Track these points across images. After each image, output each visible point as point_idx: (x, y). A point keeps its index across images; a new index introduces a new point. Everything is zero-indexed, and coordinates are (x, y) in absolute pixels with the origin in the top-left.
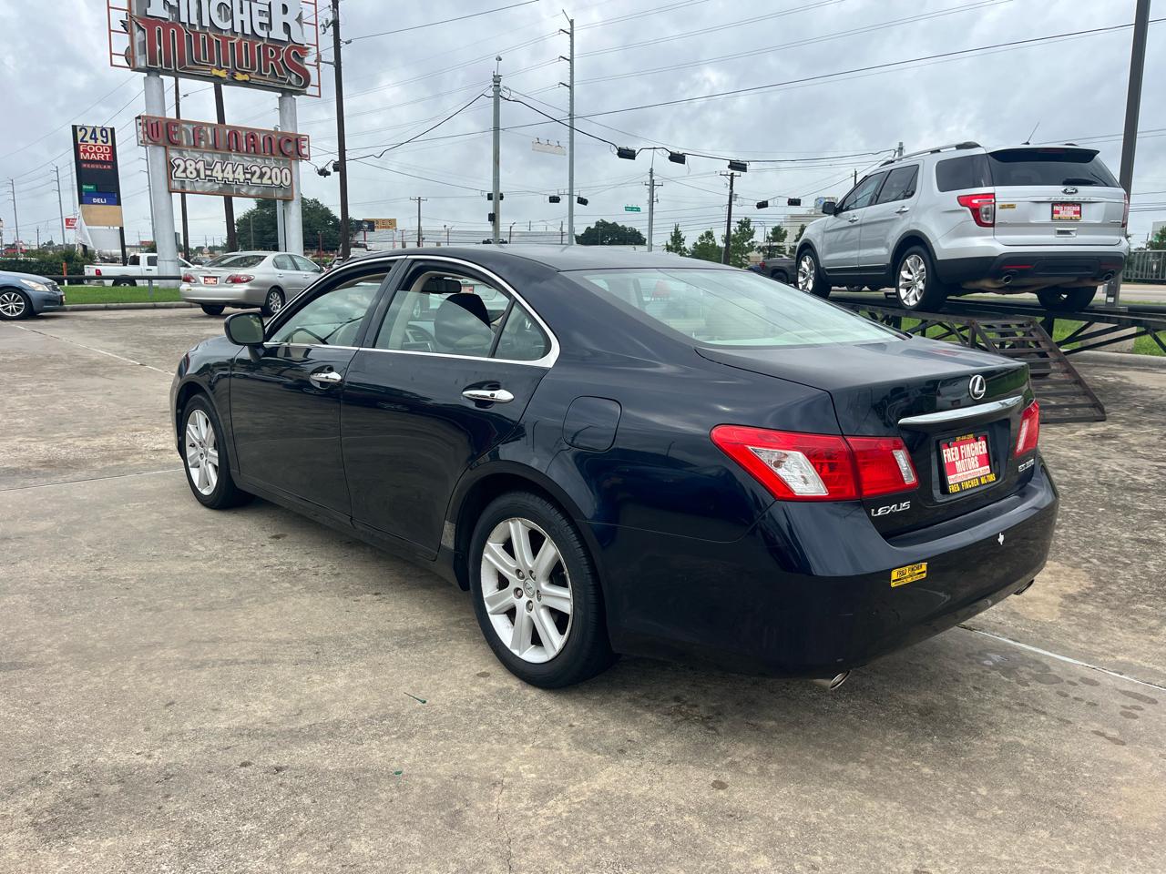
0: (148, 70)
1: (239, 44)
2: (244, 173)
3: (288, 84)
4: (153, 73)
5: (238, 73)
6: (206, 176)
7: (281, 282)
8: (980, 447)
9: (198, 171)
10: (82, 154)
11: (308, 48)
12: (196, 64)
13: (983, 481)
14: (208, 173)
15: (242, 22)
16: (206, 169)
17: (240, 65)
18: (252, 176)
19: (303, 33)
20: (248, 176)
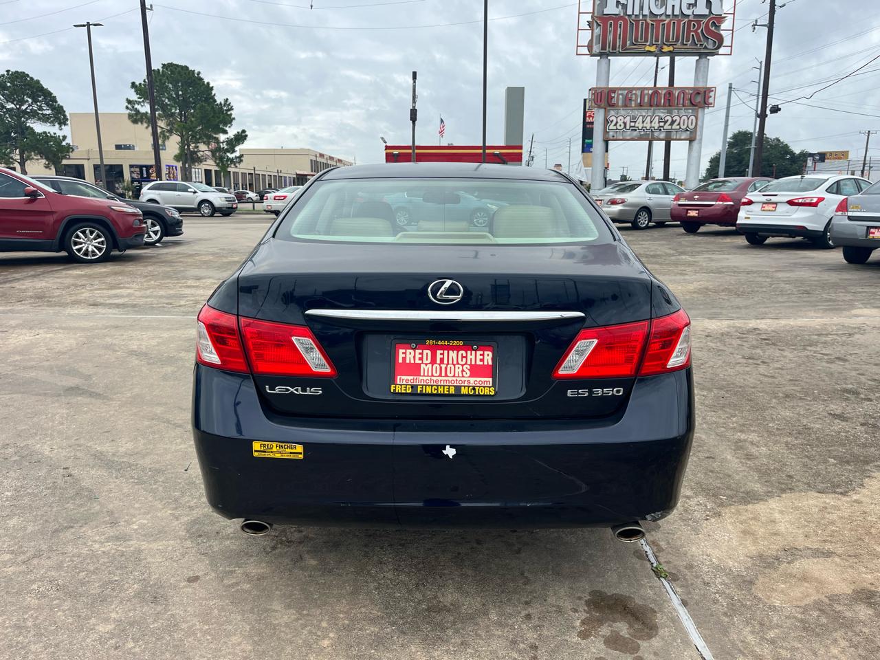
0: (601, 55)
1: (669, 24)
2: (659, 122)
3: (704, 49)
4: (604, 56)
5: (665, 47)
6: (630, 127)
7: (649, 203)
9: (625, 123)
10: (588, 118)
11: (725, 17)
12: (635, 45)
13: (465, 391)
14: (632, 124)
15: (673, 6)
16: (631, 122)
17: (668, 40)
18: (665, 124)
19: (722, 6)
20: (662, 124)
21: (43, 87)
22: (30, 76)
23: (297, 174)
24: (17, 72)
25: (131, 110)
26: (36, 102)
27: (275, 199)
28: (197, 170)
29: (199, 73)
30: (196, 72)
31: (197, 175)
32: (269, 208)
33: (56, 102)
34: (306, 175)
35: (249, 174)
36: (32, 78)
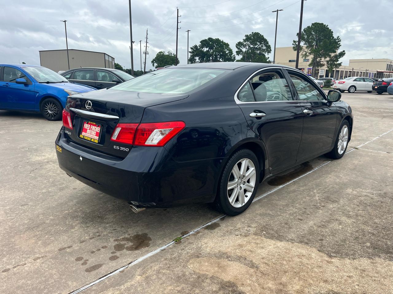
8: (98, 129)
13: (92, 140)
21: (264, 38)
22: (260, 34)
23: (377, 72)
24: (256, 33)
25: (295, 45)
26: (261, 44)
27: (339, 83)
28: (322, 70)
29: (327, 26)
30: (326, 25)
31: (322, 73)
32: (336, 87)
33: (268, 43)
34: (383, 72)
35: (349, 71)
36: (261, 35)
